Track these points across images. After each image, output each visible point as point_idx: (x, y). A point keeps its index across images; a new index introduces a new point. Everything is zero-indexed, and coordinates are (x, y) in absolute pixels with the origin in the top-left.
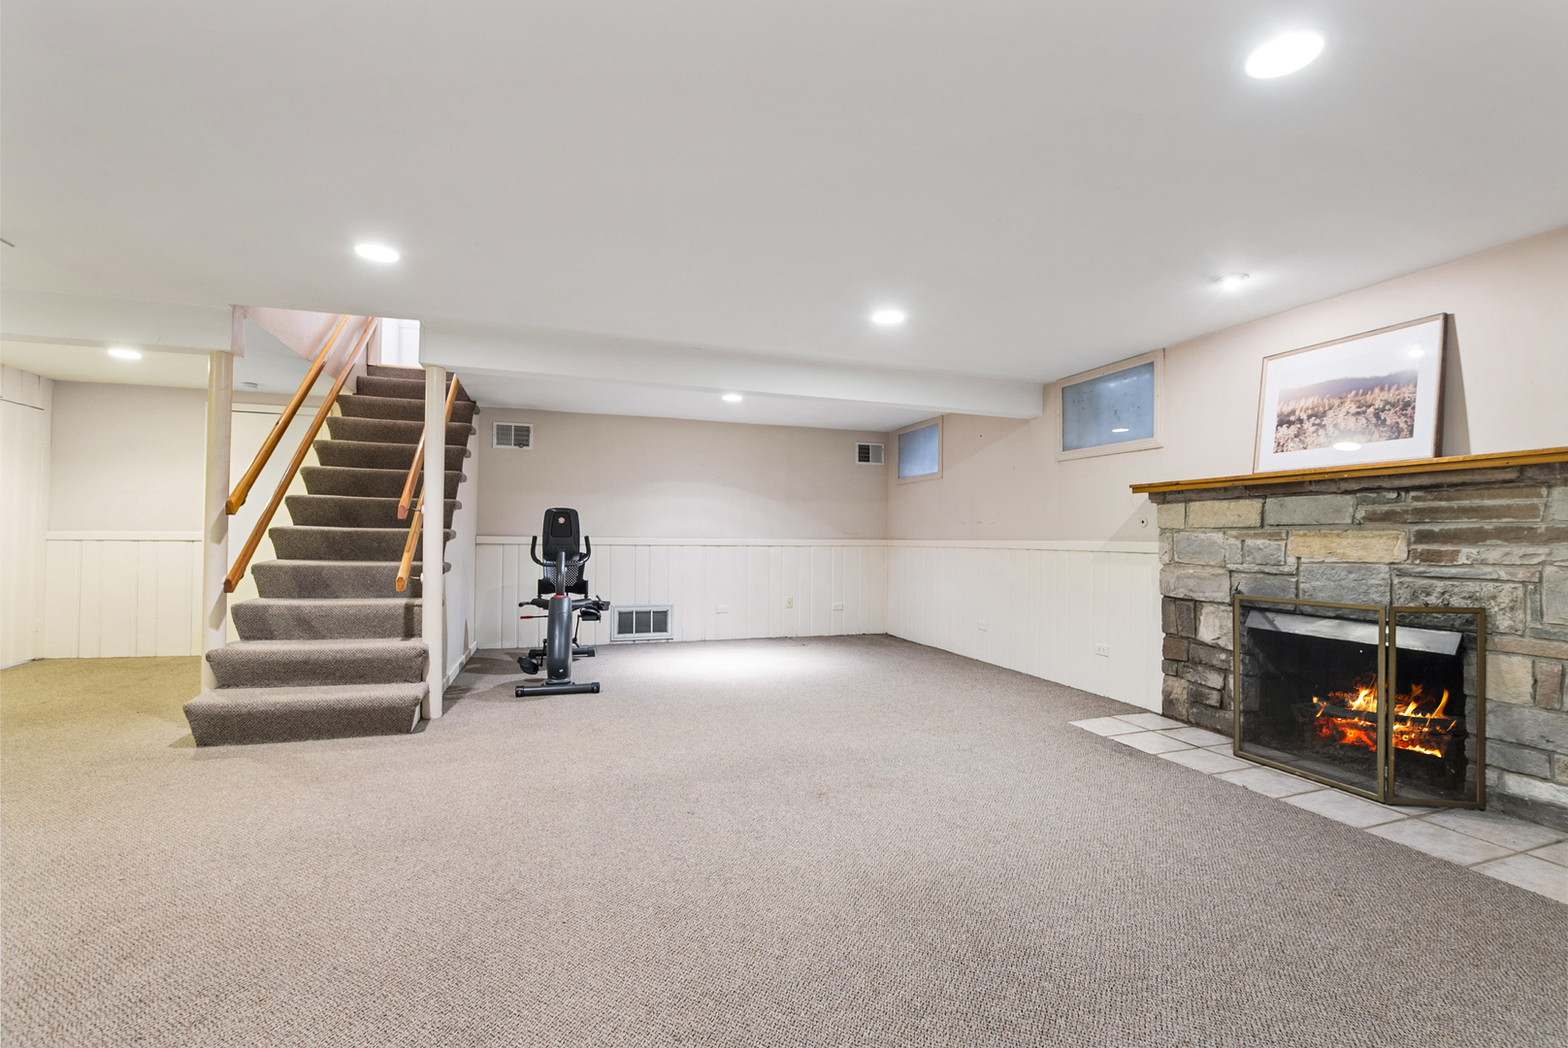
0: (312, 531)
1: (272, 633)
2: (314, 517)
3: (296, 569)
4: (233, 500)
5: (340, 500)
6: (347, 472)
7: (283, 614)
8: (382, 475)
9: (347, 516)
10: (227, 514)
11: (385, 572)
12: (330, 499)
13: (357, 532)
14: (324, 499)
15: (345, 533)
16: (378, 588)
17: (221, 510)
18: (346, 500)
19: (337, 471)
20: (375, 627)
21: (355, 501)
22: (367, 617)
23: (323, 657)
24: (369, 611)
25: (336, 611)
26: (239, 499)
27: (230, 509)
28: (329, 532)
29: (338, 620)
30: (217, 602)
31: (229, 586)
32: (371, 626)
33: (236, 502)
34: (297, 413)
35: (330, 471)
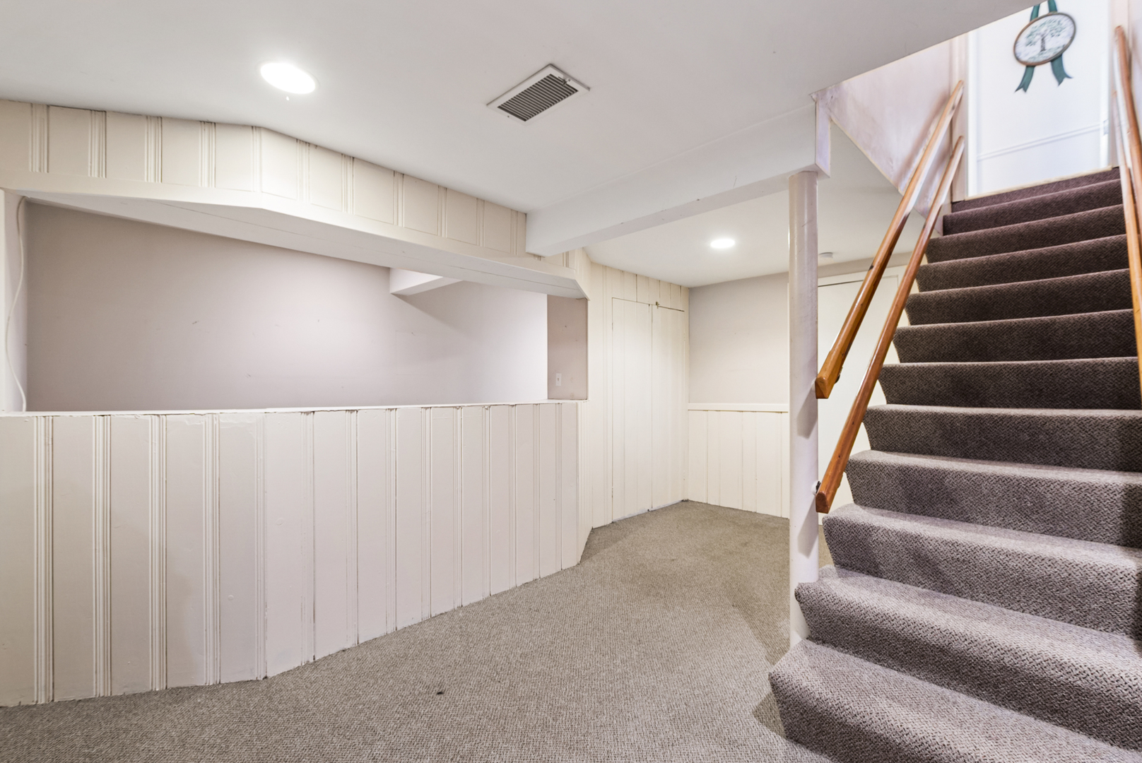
0: (918, 413)
1: (876, 566)
2: (915, 393)
3: (904, 471)
4: (825, 376)
5: (953, 368)
6: (955, 330)
7: (892, 544)
8: (1010, 328)
9: (964, 391)
10: (817, 398)
11: (1065, 491)
12: (936, 367)
13: (991, 417)
14: (929, 368)
15: (971, 417)
16: (1047, 517)
17: (809, 390)
18: (962, 368)
19: (940, 329)
20: (1062, 600)
21: (976, 369)
22: (1046, 580)
23: (975, 651)
24: (1050, 571)
25: (985, 557)
26: (832, 374)
27: (821, 390)
28: (945, 416)
29: (987, 572)
30: (806, 519)
31: (822, 503)
32: (1055, 597)
33: (829, 379)
34: (883, 276)
35: (929, 330)
